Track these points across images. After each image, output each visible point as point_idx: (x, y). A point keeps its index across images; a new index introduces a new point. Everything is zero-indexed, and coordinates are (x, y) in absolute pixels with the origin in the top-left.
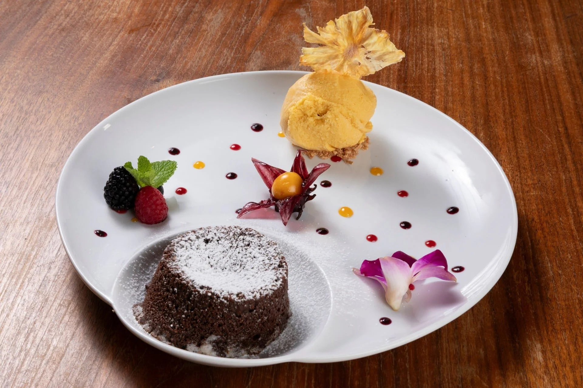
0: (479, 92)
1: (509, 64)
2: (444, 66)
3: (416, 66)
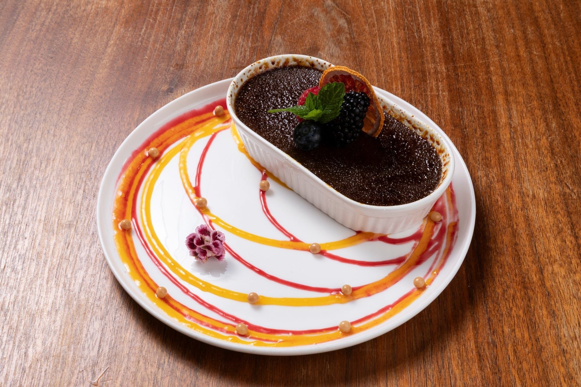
0: (540, 65)
1: (566, 23)
2: (493, 34)
3: (462, 37)
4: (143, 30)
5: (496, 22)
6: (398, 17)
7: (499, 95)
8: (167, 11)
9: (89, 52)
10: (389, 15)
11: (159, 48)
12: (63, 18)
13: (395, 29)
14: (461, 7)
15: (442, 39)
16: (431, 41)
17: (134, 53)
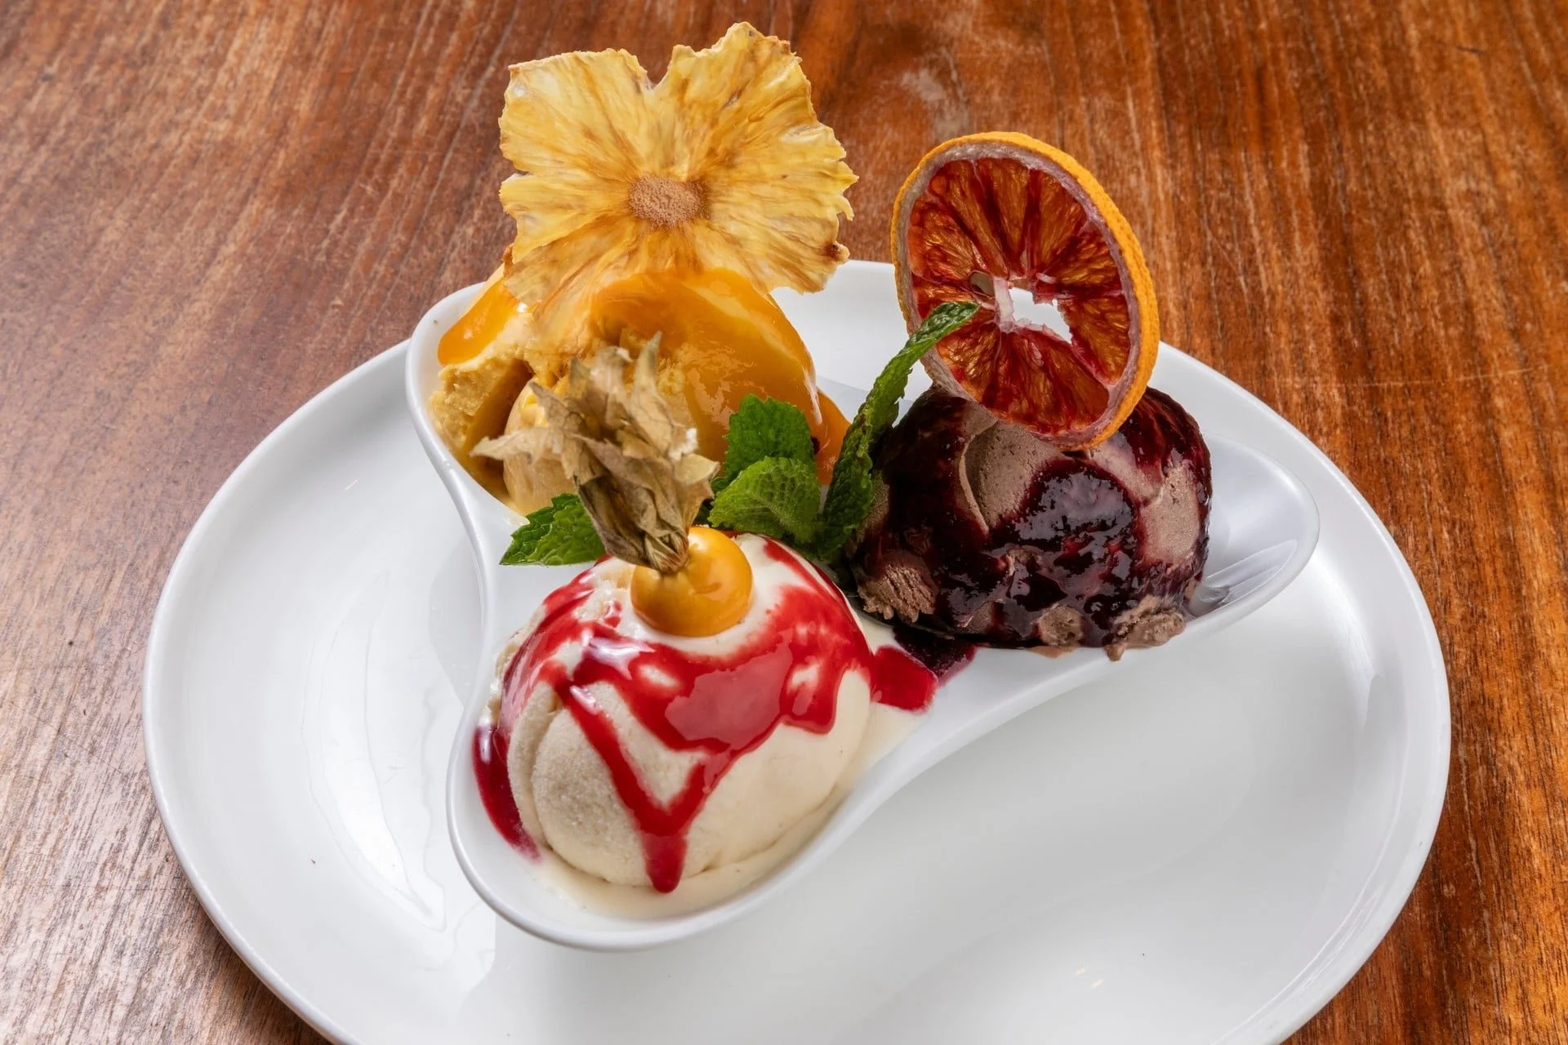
4: (339, 218)
5: (1510, 255)
6: (1183, 224)
7: (1524, 489)
8: (425, 163)
9: (149, 275)
10: (1154, 218)
11: (384, 277)
12: (84, 165)
13: (1172, 260)
14: (1391, 205)
15: (1331, 298)
16: (1294, 302)
17: (297, 286)
